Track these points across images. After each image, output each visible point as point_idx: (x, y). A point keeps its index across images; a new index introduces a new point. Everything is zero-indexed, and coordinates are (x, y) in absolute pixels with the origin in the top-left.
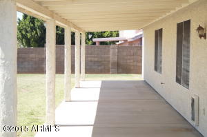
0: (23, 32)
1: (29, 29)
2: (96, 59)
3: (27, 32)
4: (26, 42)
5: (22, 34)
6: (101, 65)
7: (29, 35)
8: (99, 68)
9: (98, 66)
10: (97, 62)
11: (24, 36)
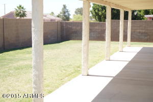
0: (97, 11)
1: (100, 9)
2: (144, 31)
3: (99, 10)
4: (98, 18)
5: (96, 12)
6: (147, 36)
7: (100, 13)
8: (146, 38)
9: (145, 36)
10: (145, 33)
11: (97, 14)
